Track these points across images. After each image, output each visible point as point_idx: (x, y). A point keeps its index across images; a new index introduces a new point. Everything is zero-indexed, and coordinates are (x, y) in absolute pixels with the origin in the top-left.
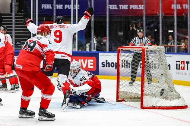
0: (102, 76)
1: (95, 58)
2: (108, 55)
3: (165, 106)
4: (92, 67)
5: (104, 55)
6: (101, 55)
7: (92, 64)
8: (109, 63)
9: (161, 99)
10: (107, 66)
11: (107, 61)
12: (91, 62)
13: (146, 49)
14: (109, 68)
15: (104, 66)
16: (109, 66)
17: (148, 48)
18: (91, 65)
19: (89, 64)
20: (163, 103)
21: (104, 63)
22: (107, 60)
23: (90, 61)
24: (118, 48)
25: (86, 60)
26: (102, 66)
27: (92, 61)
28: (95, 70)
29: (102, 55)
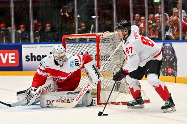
0: (26, 72)
1: (17, 51)
2: (33, 47)
3: (126, 101)
4: (14, 62)
5: (28, 47)
6: (24, 47)
7: (14, 58)
8: (34, 56)
9: (120, 94)
10: (32, 60)
11: (31, 54)
12: (12, 56)
13: (101, 37)
14: (35, 62)
15: (28, 60)
16: (35, 60)
17: (102, 36)
18: (12, 60)
19: (10, 58)
20: (123, 97)
21: (29, 56)
22: (31, 52)
23: (10, 54)
24: (63, 37)
25: (6, 54)
26: (26, 61)
27: (14, 54)
28: (18, 65)
29: (26, 47)
